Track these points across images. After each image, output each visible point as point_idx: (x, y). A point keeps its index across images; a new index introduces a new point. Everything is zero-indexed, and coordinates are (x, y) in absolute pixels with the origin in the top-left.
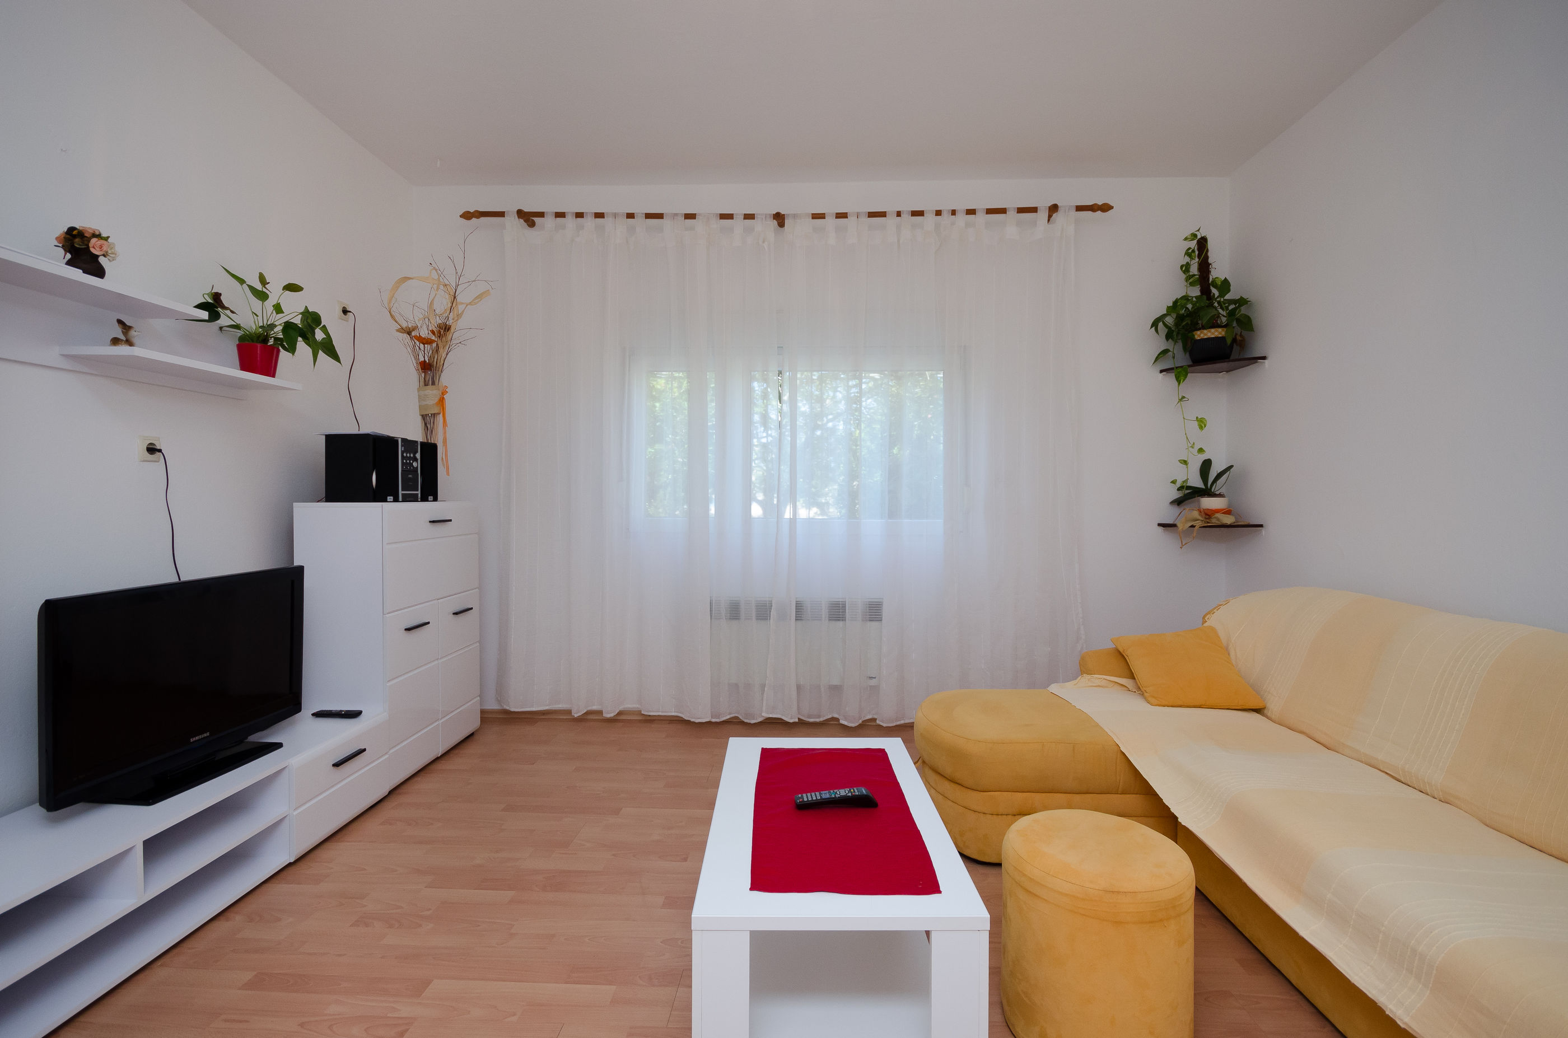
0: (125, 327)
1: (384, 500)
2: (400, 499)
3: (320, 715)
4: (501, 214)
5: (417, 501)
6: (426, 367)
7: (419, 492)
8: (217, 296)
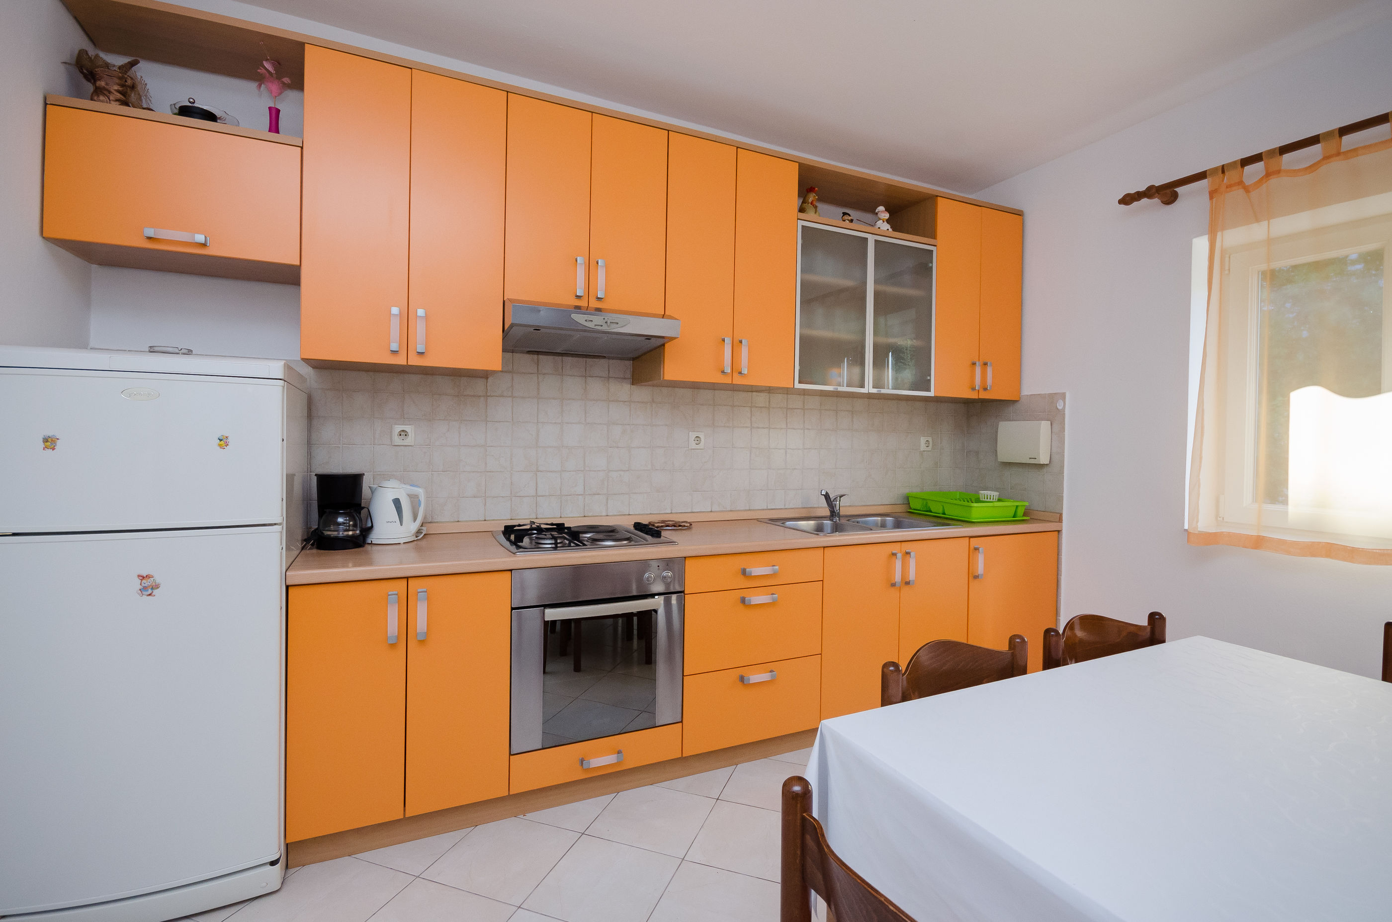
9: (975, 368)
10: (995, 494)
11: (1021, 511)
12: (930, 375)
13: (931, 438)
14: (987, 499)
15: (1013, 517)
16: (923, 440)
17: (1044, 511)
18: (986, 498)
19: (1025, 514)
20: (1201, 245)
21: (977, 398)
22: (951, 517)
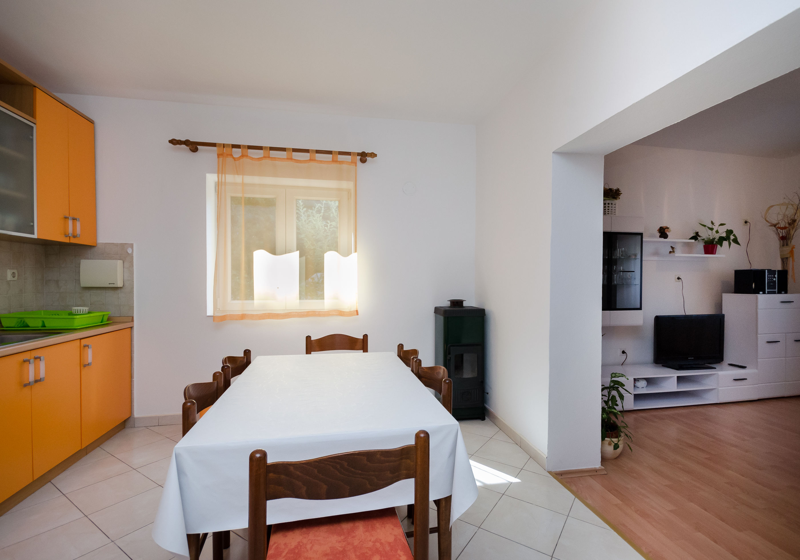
0: (673, 248)
1: (758, 293)
2: (766, 293)
3: (731, 365)
5: (776, 294)
6: (784, 238)
7: (777, 290)
8: (697, 233)
9: (68, 222)
10: (86, 309)
11: (106, 318)
12: (33, 222)
13: (16, 270)
14: (80, 312)
15: (101, 323)
16: (9, 273)
17: (119, 317)
18: (76, 312)
19: (108, 320)
20: (211, 179)
21: (69, 242)
22: (51, 328)
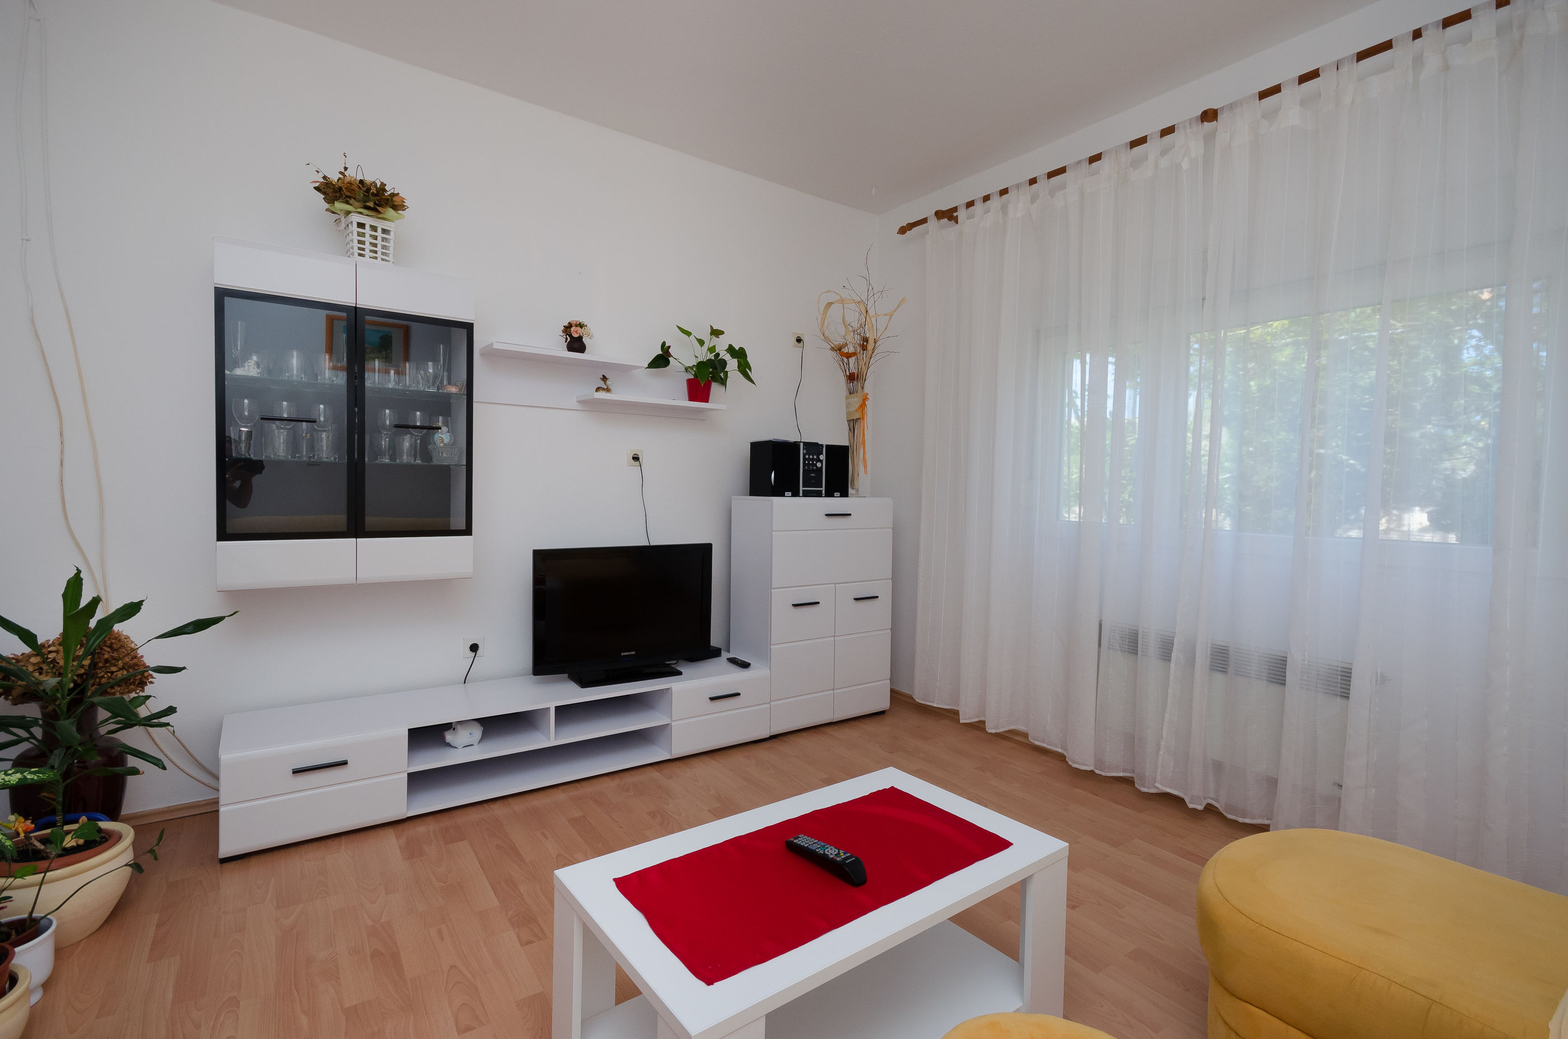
0: (604, 378)
1: (782, 495)
2: (801, 494)
3: (731, 660)
4: (924, 221)
5: (820, 496)
6: (851, 378)
7: (823, 489)
8: (666, 350)
